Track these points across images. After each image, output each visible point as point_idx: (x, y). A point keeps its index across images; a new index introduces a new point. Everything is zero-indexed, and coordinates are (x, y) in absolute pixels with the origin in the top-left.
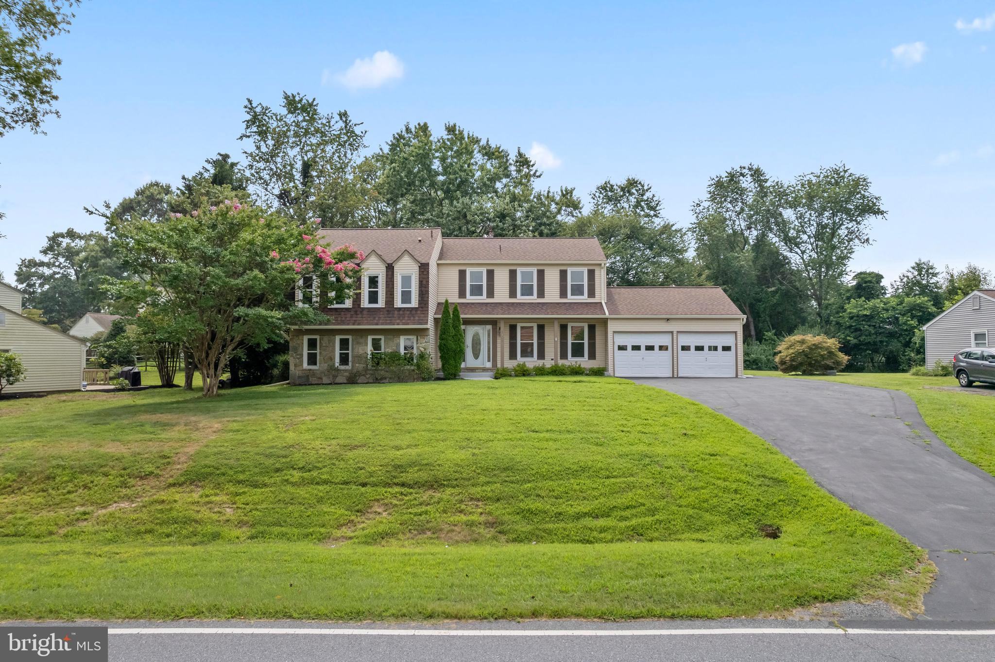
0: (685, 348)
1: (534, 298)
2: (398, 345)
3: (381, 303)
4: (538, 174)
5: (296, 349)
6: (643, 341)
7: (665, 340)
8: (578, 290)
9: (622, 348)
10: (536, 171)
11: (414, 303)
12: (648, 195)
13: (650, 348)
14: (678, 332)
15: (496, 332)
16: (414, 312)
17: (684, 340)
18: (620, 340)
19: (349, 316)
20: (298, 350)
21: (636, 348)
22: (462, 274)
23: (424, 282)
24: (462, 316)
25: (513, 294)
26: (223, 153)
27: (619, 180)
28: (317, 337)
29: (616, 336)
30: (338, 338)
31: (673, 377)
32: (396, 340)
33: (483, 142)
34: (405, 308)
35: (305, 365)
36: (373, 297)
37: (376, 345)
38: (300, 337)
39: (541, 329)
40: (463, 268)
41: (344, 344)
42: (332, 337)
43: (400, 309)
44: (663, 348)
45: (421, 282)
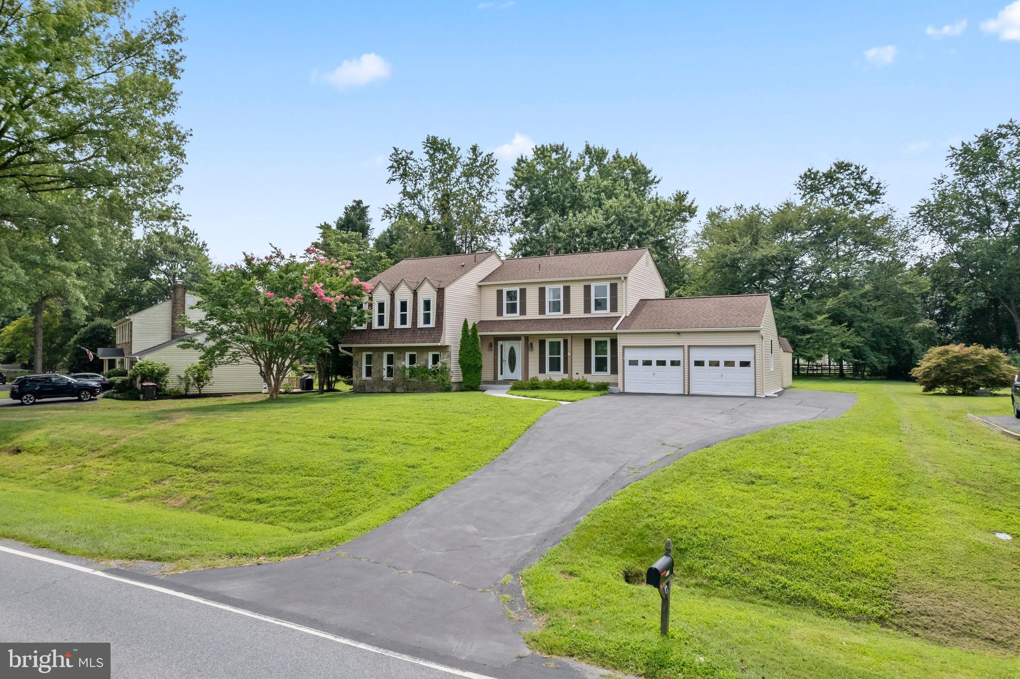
0: (699, 363)
1: (560, 315)
2: (427, 361)
3: (409, 325)
4: (656, 180)
5: (357, 363)
6: (654, 356)
7: (677, 355)
8: (600, 305)
9: (633, 363)
10: (655, 177)
11: (432, 324)
13: (661, 363)
14: (689, 347)
15: (528, 347)
16: (431, 332)
17: (696, 355)
18: (630, 355)
19: (386, 336)
20: (359, 362)
21: (648, 363)
22: (500, 294)
23: (440, 305)
24: (479, 333)
25: (542, 311)
26: (357, 199)
28: (371, 353)
29: (627, 351)
30: (385, 354)
31: (685, 395)
32: (425, 356)
34: (426, 328)
35: (364, 376)
36: (403, 320)
37: (412, 360)
38: (360, 353)
39: (566, 343)
40: (500, 288)
41: (390, 360)
42: (381, 353)
43: (422, 329)
44: (674, 363)
45: (438, 305)
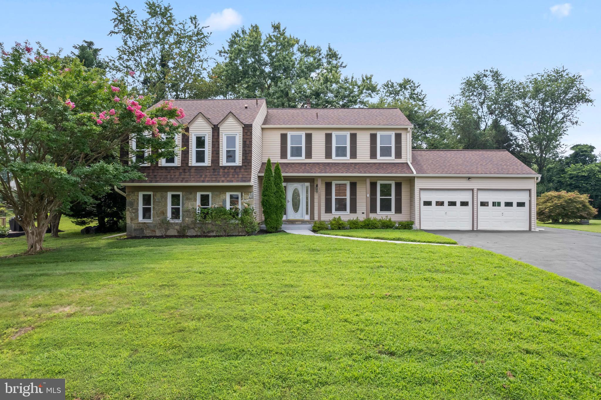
0: (483, 204)
1: (347, 159)
2: (224, 201)
3: (208, 162)
4: (343, 65)
5: (132, 204)
6: (446, 197)
7: (466, 197)
8: (386, 151)
9: (428, 203)
10: (342, 63)
11: (238, 161)
12: (417, 90)
13: (452, 204)
14: (478, 189)
15: (313, 189)
16: (238, 170)
17: (483, 197)
18: (426, 196)
19: (177, 174)
20: (134, 205)
21: (440, 204)
22: (284, 137)
23: (248, 143)
24: (283, 174)
25: (328, 155)
27: (398, 80)
28: (151, 193)
29: (422, 193)
30: (169, 195)
31: (473, 231)
32: (222, 196)
33: (301, 43)
34: (229, 167)
35: (141, 219)
36: (200, 157)
37: (205, 200)
38: (136, 193)
39: (353, 186)
40: (284, 132)
41: (175, 198)
42: (164, 194)
43: (225, 167)
44: (464, 204)
45: (244, 142)
